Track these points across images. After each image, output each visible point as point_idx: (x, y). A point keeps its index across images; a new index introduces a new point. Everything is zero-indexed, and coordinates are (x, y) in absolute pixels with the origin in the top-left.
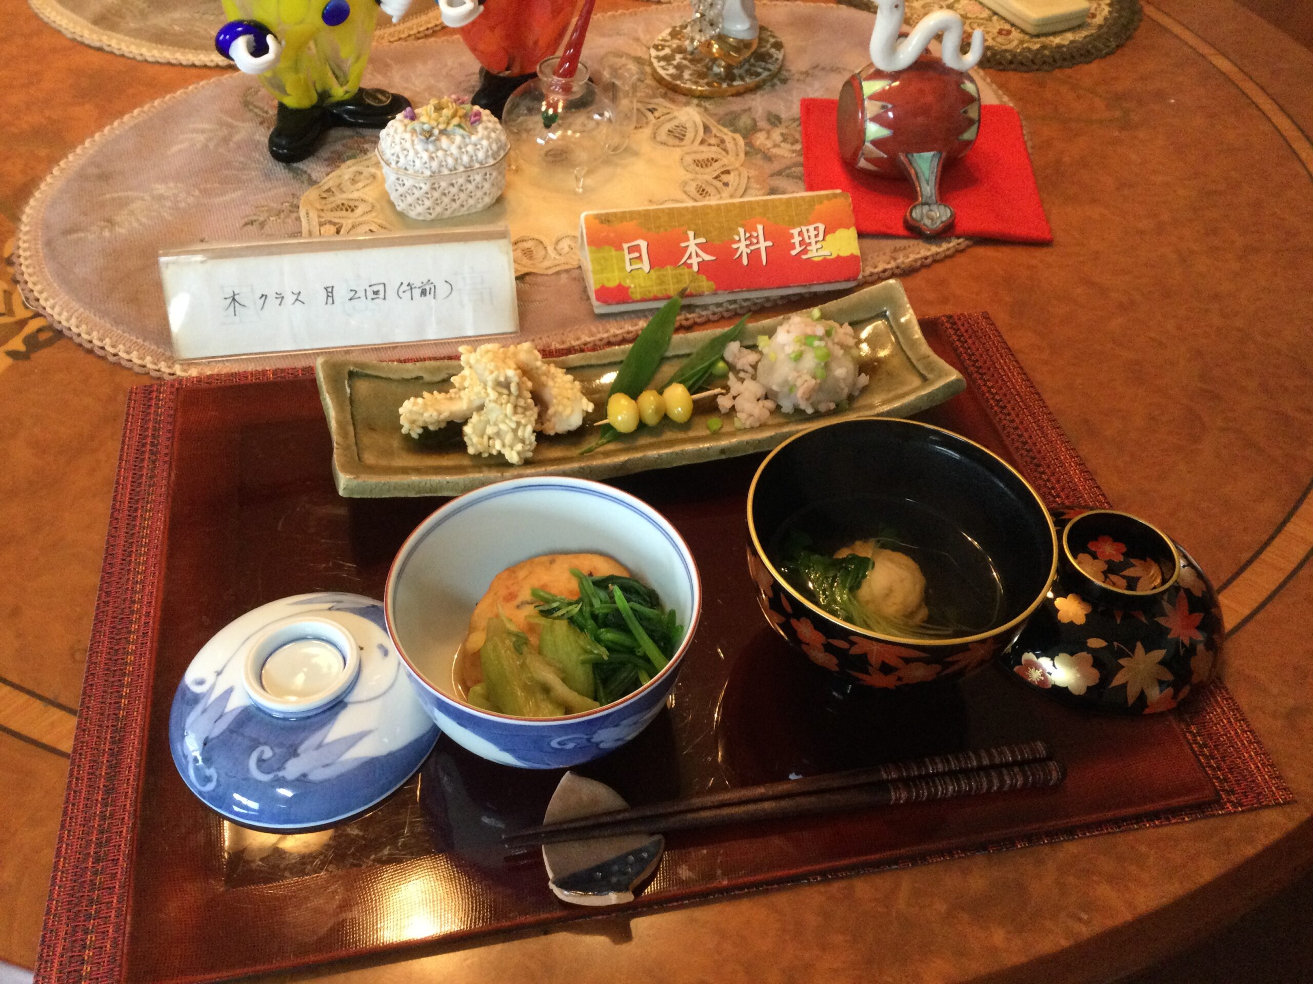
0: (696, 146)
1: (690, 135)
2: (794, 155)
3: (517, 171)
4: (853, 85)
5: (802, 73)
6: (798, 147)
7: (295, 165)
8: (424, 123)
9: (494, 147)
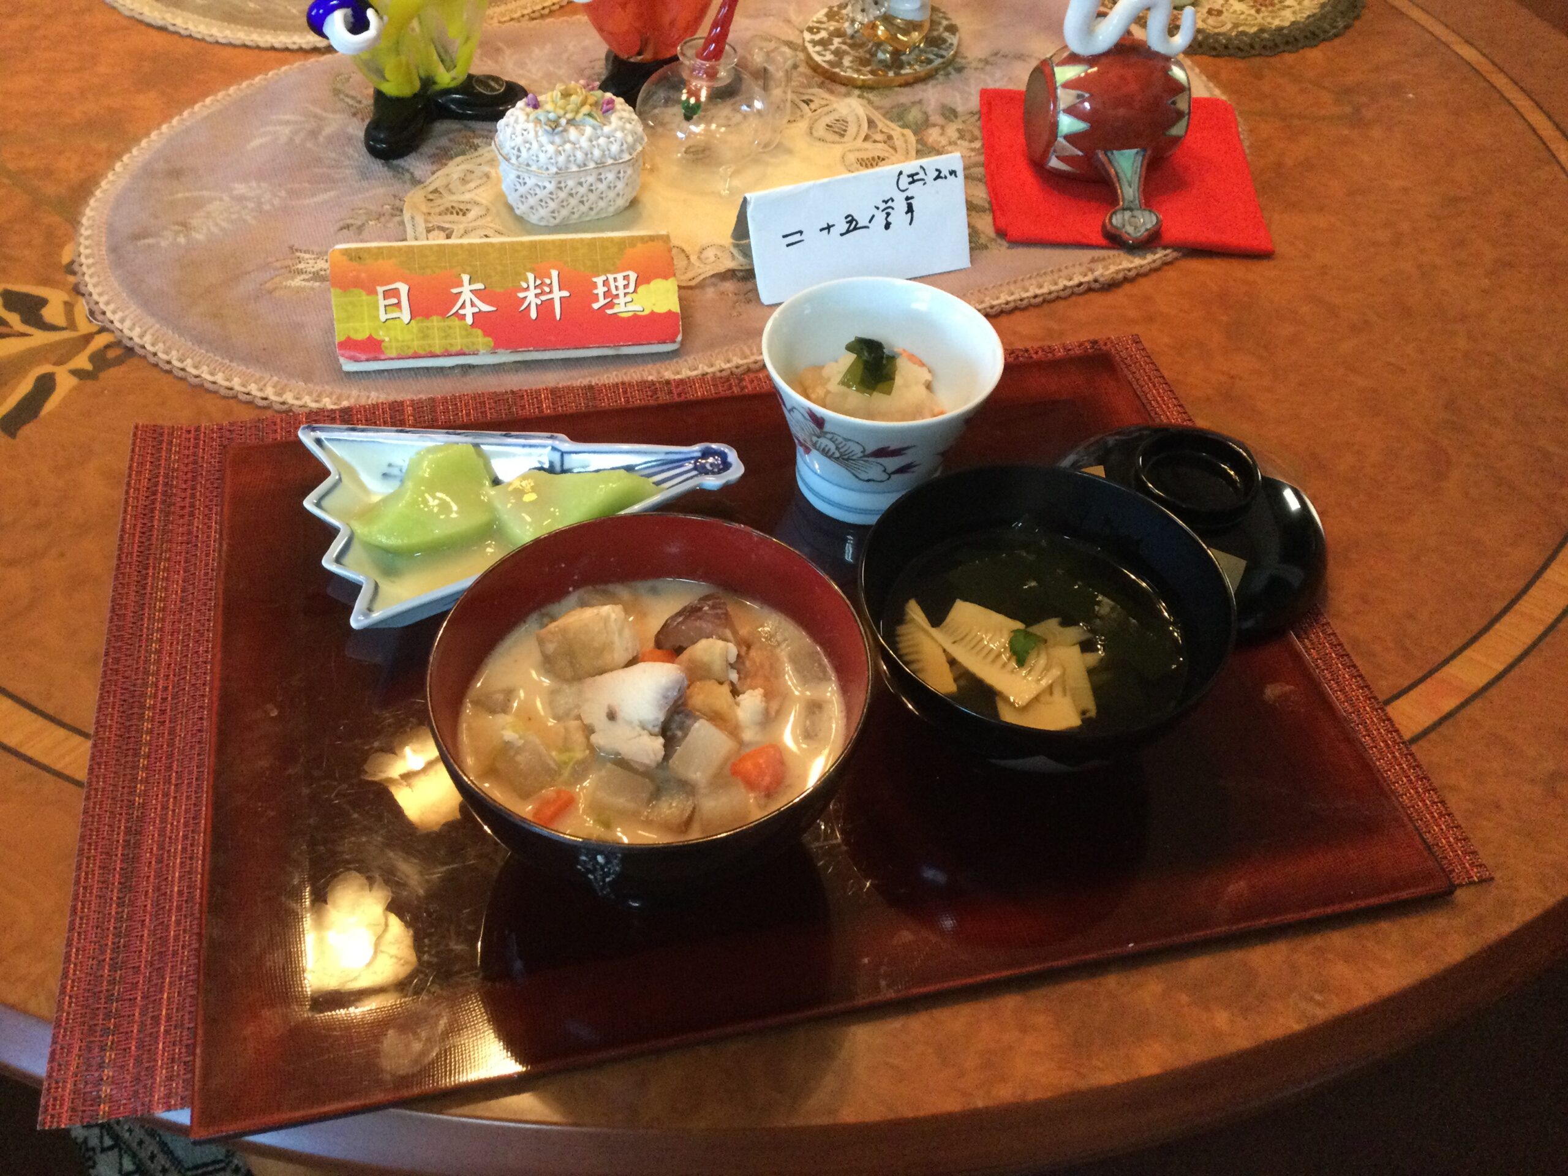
0: (859, 143)
1: (852, 130)
2: (973, 154)
3: (652, 170)
4: (1043, 73)
5: (980, 60)
6: (977, 144)
7: (395, 162)
8: (549, 112)
9: (630, 139)
